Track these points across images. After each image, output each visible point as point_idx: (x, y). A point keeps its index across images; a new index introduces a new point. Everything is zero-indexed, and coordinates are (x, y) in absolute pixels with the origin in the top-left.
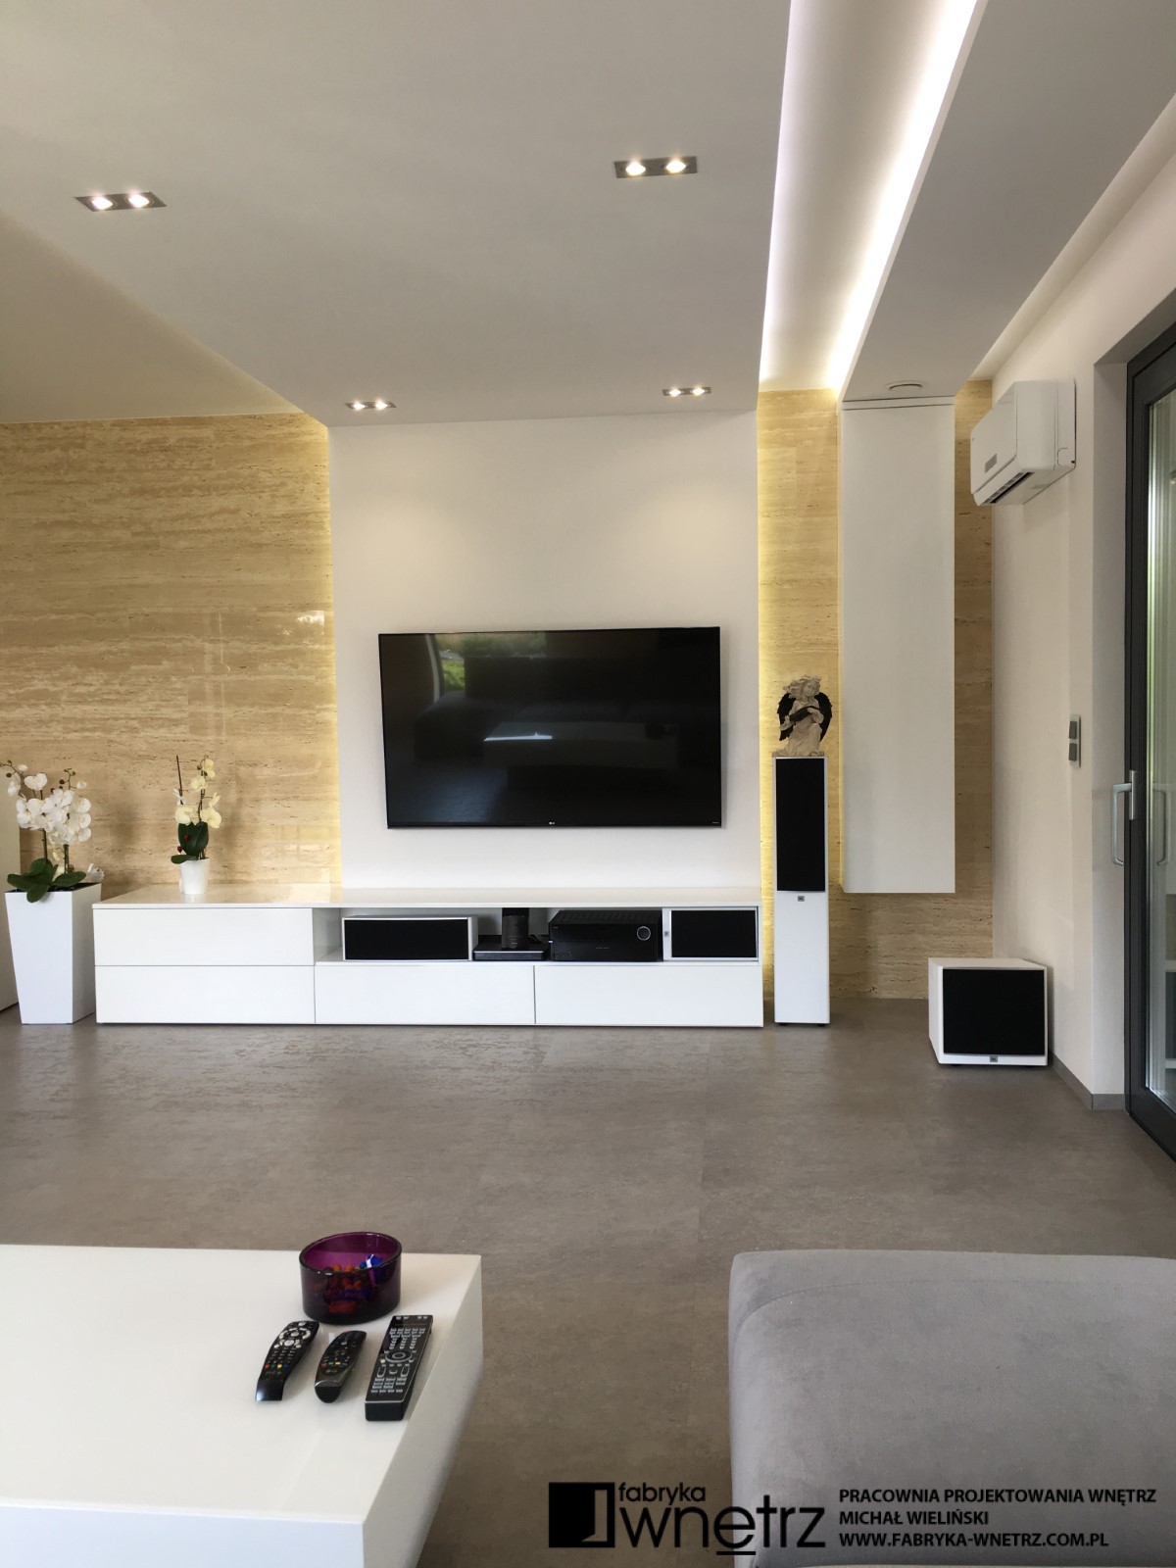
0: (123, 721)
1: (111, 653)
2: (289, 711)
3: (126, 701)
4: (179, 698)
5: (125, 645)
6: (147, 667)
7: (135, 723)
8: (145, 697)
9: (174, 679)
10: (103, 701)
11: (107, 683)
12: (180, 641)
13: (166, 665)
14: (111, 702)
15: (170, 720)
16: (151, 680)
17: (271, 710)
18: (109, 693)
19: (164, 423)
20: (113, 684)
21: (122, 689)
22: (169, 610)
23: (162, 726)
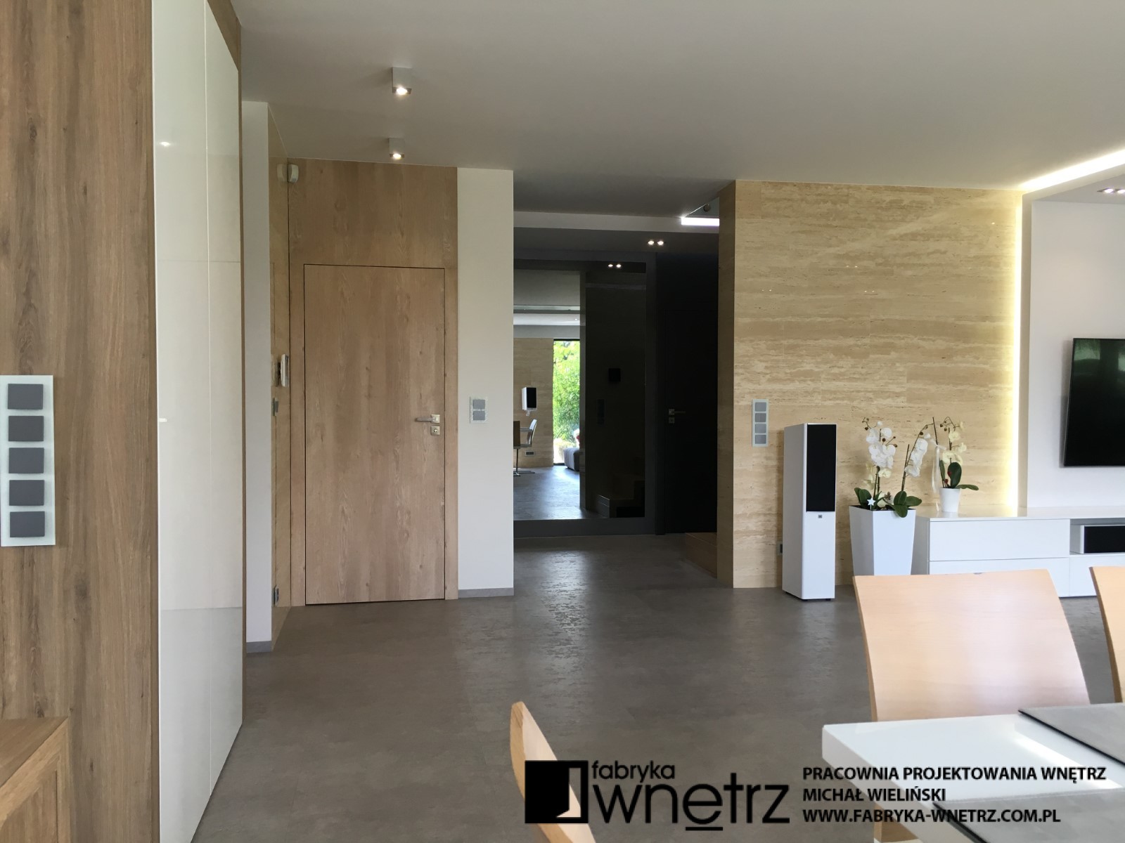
0: (863, 393)
1: (858, 346)
2: (972, 389)
3: (865, 379)
4: (901, 378)
5: (867, 341)
6: (880, 356)
7: (871, 395)
8: (878, 377)
9: (898, 365)
10: (851, 379)
11: (853, 367)
12: (903, 339)
13: (894, 355)
14: (856, 380)
15: (894, 393)
16: (883, 365)
17: (960, 387)
18: (854, 374)
19: (901, 190)
20: (857, 367)
21: (864, 371)
22: (898, 317)
23: (889, 397)
